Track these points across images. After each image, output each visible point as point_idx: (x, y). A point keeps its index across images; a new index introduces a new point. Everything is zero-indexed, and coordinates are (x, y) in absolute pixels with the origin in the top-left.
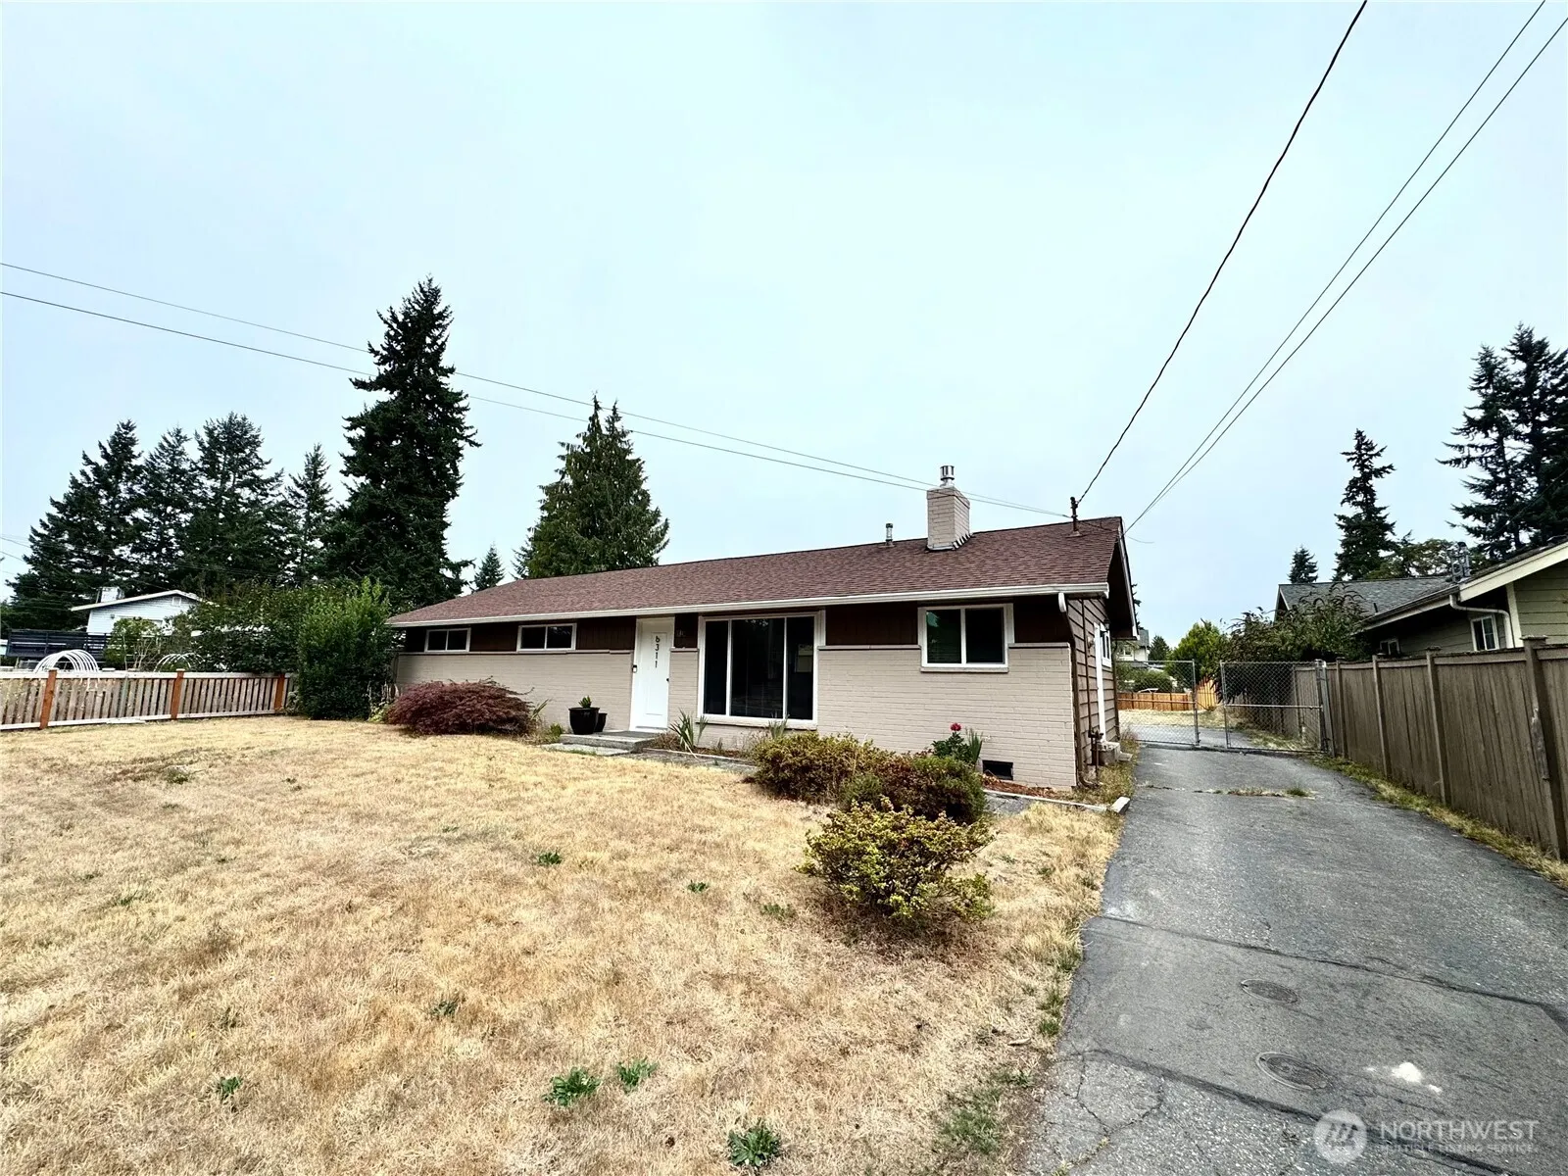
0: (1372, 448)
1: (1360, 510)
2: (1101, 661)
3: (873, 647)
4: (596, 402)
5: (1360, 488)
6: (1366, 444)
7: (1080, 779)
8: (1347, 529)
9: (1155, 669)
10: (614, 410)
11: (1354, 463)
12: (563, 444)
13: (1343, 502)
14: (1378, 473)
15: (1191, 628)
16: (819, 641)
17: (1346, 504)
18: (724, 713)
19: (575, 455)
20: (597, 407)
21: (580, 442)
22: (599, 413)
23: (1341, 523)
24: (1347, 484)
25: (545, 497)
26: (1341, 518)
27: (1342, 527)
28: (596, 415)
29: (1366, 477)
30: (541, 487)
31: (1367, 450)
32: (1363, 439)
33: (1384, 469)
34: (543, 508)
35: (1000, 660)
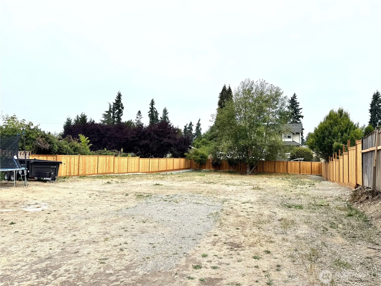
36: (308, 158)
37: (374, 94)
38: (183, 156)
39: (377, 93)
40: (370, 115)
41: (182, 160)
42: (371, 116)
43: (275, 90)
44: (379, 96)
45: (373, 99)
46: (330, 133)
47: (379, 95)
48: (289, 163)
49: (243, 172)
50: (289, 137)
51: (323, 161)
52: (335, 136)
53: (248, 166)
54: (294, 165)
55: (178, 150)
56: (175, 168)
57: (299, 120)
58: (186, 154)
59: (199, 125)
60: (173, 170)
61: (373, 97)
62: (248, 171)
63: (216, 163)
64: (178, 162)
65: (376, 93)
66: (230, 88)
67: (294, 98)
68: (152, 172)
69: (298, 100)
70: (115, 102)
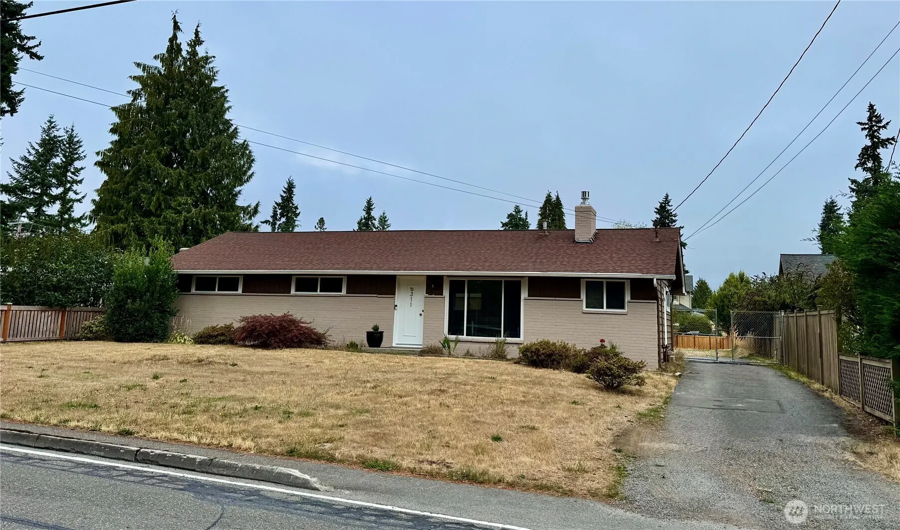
0: (880, 121)
1: (869, 175)
2: (666, 309)
3: (556, 299)
4: (176, 23)
5: (869, 155)
6: (876, 116)
7: (660, 366)
8: (857, 192)
9: (697, 314)
10: (197, 33)
11: (866, 132)
12: (138, 65)
13: (857, 166)
14: (884, 143)
15: (728, 277)
16: (524, 295)
17: (859, 168)
18: (463, 335)
19: (151, 76)
20: (176, 27)
21: (158, 64)
22: (179, 34)
23: (853, 186)
24: (860, 151)
25: (117, 120)
26: (853, 181)
27: (853, 190)
28: (175, 37)
29: (875, 146)
30: (114, 109)
31: (877, 122)
32: (874, 112)
33: (888, 140)
34: (113, 131)
35: (623, 307)
36: (705, 330)
37: (825, 204)
39: (832, 202)
40: (821, 246)
42: (822, 249)
44: (836, 208)
45: (824, 213)
47: (836, 206)
48: (680, 338)
61: (824, 210)
65: (829, 202)
66: (558, 198)
67: (665, 203)
70: (280, 201)
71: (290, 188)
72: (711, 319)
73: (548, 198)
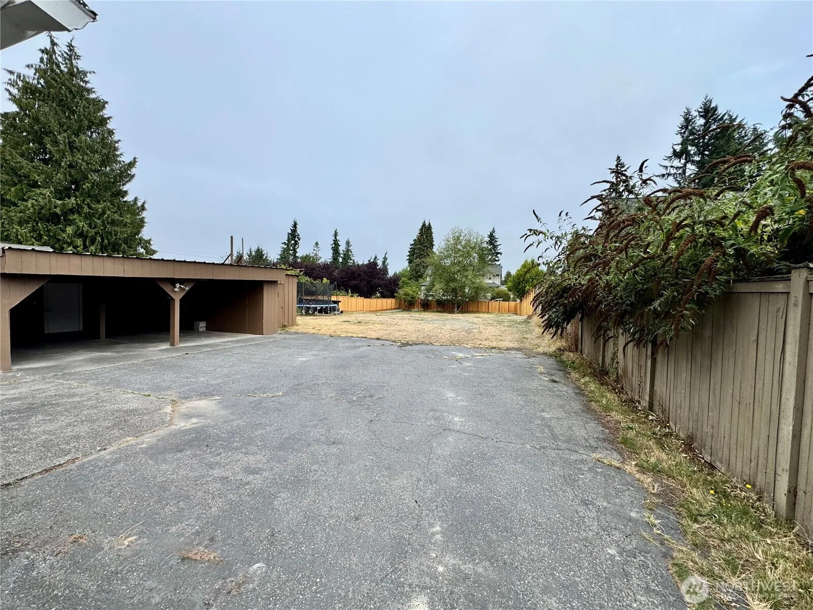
0: (624, 167)
6: (621, 164)
9: (503, 288)
11: (613, 174)
15: (523, 263)
32: (620, 161)
36: (506, 298)
38: (393, 297)
41: (393, 300)
43: (480, 238)
46: (524, 279)
48: (490, 303)
49: (451, 311)
50: (490, 279)
51: (518, 301)
52: (527, 281)
53: (456, 305)
54: (494, 304)
55: (388, 291)
56: (388, 308)
57: (497, 257)
58: (395, 294)
59: (385, 259)
60: (386, 310)
62: (456, 310)
63: (426, 304)
64: (389, 302)
66: (429, 224)
68: (372, 311)
69: (496, 235)
70: (290, 232)
71: (295, 225)
72: (510, 291)
73: (424, 225)
